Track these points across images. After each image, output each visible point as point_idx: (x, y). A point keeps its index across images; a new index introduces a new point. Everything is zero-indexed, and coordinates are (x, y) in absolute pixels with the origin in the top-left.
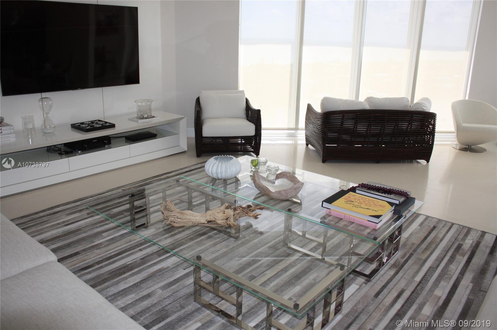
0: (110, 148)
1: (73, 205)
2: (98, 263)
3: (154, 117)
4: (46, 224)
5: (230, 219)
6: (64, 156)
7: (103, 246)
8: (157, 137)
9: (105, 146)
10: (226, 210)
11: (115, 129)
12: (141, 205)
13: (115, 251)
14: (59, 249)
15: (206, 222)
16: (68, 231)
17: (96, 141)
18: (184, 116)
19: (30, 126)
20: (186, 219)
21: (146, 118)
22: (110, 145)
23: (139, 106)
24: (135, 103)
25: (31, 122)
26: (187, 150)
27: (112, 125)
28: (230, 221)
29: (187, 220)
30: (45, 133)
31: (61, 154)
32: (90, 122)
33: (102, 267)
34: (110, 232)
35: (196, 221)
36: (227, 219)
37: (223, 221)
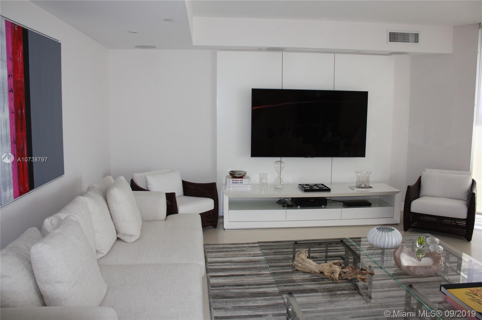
0: (326, 208)
1: (271, 244)
2: (249, 285)
3: (371, 187)
4: (242, 252)
5: (335, 274)
6: (285, 208)
7: (264, 276)
8: (372, 206)
9: (322, 206)
10: (333, 265)
11: (330, 193)
12: (317, 256)
13: (267, 282)
14: (235, 269)
15: (319, 272)
16: (251, 260)
17: (313, 200)
18: (399, 191)
19: (264, 181)
20: (305, 265)
21: (364, 188)
22: (326, 206)
23: (358, 176)
24: (355, 173)
25: (264, 178)
26: (399, 223)
27: (328, 189)
28: (333, 275)
29: (305, 267)
30: (276, 188)
31: (284, 206)
32: (314, 185)
33: (250, 288)
34: (277, 268)
35: (312, 269)
36: (332, 273)
37: (328, 274)
